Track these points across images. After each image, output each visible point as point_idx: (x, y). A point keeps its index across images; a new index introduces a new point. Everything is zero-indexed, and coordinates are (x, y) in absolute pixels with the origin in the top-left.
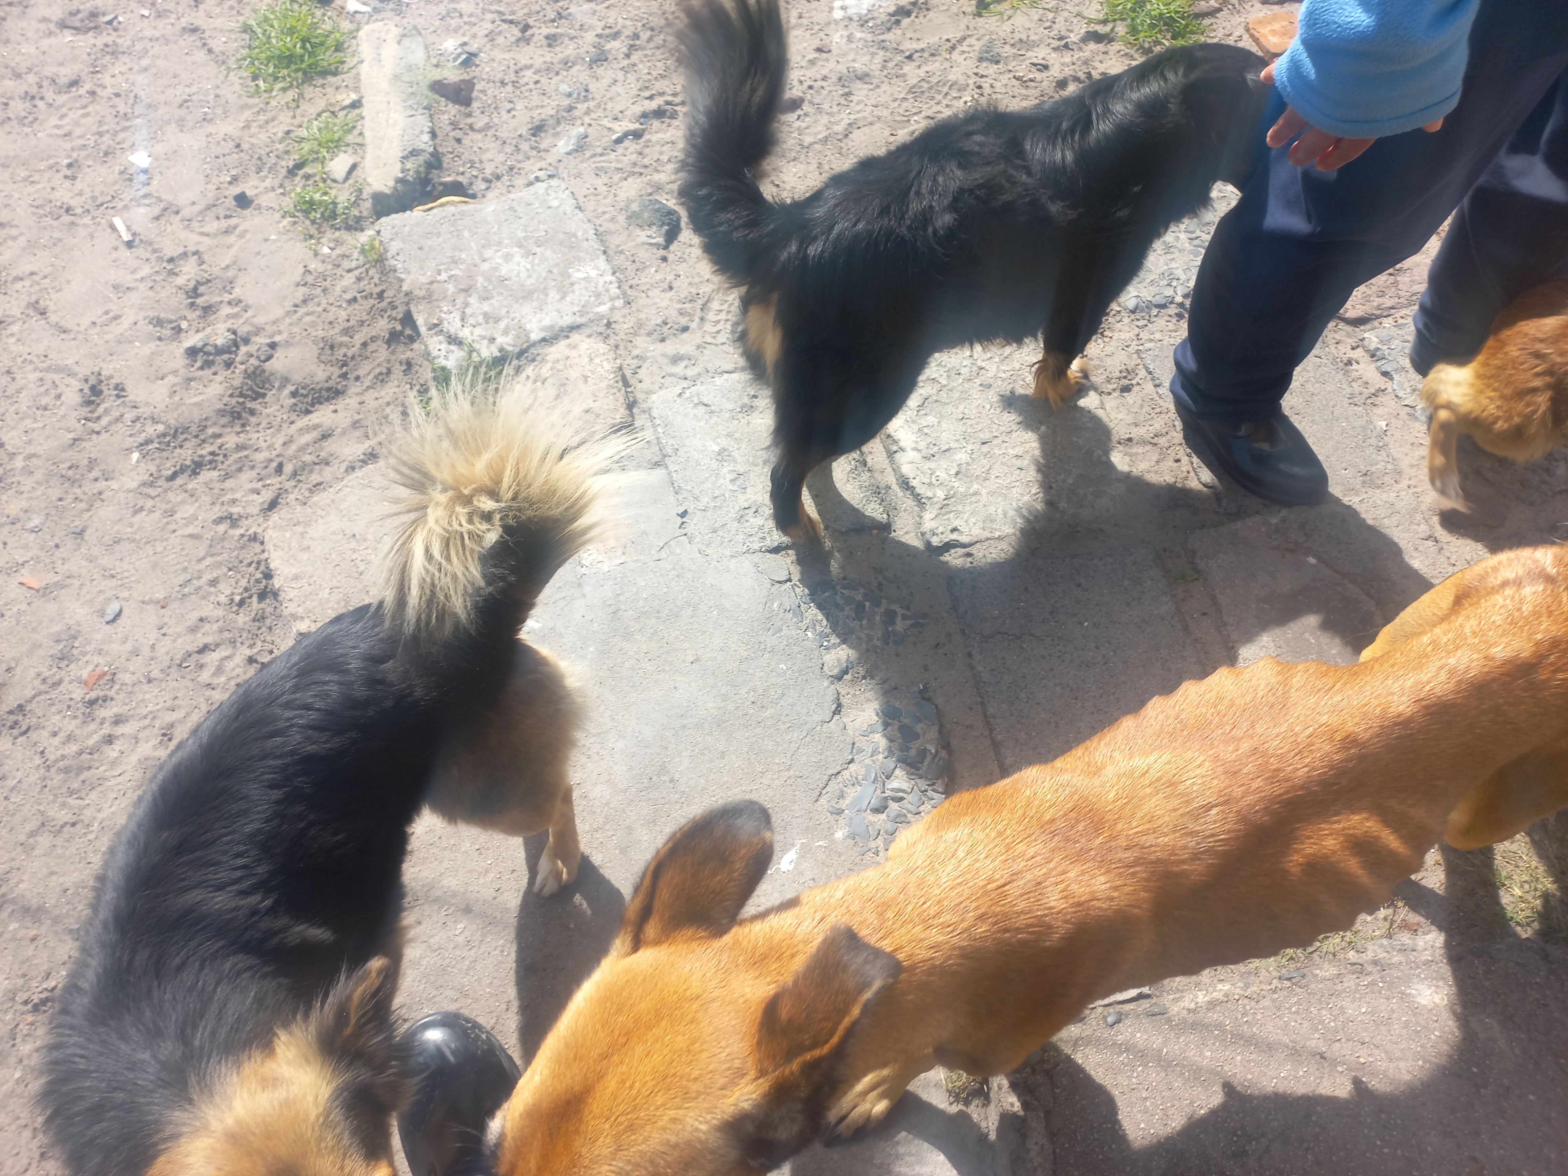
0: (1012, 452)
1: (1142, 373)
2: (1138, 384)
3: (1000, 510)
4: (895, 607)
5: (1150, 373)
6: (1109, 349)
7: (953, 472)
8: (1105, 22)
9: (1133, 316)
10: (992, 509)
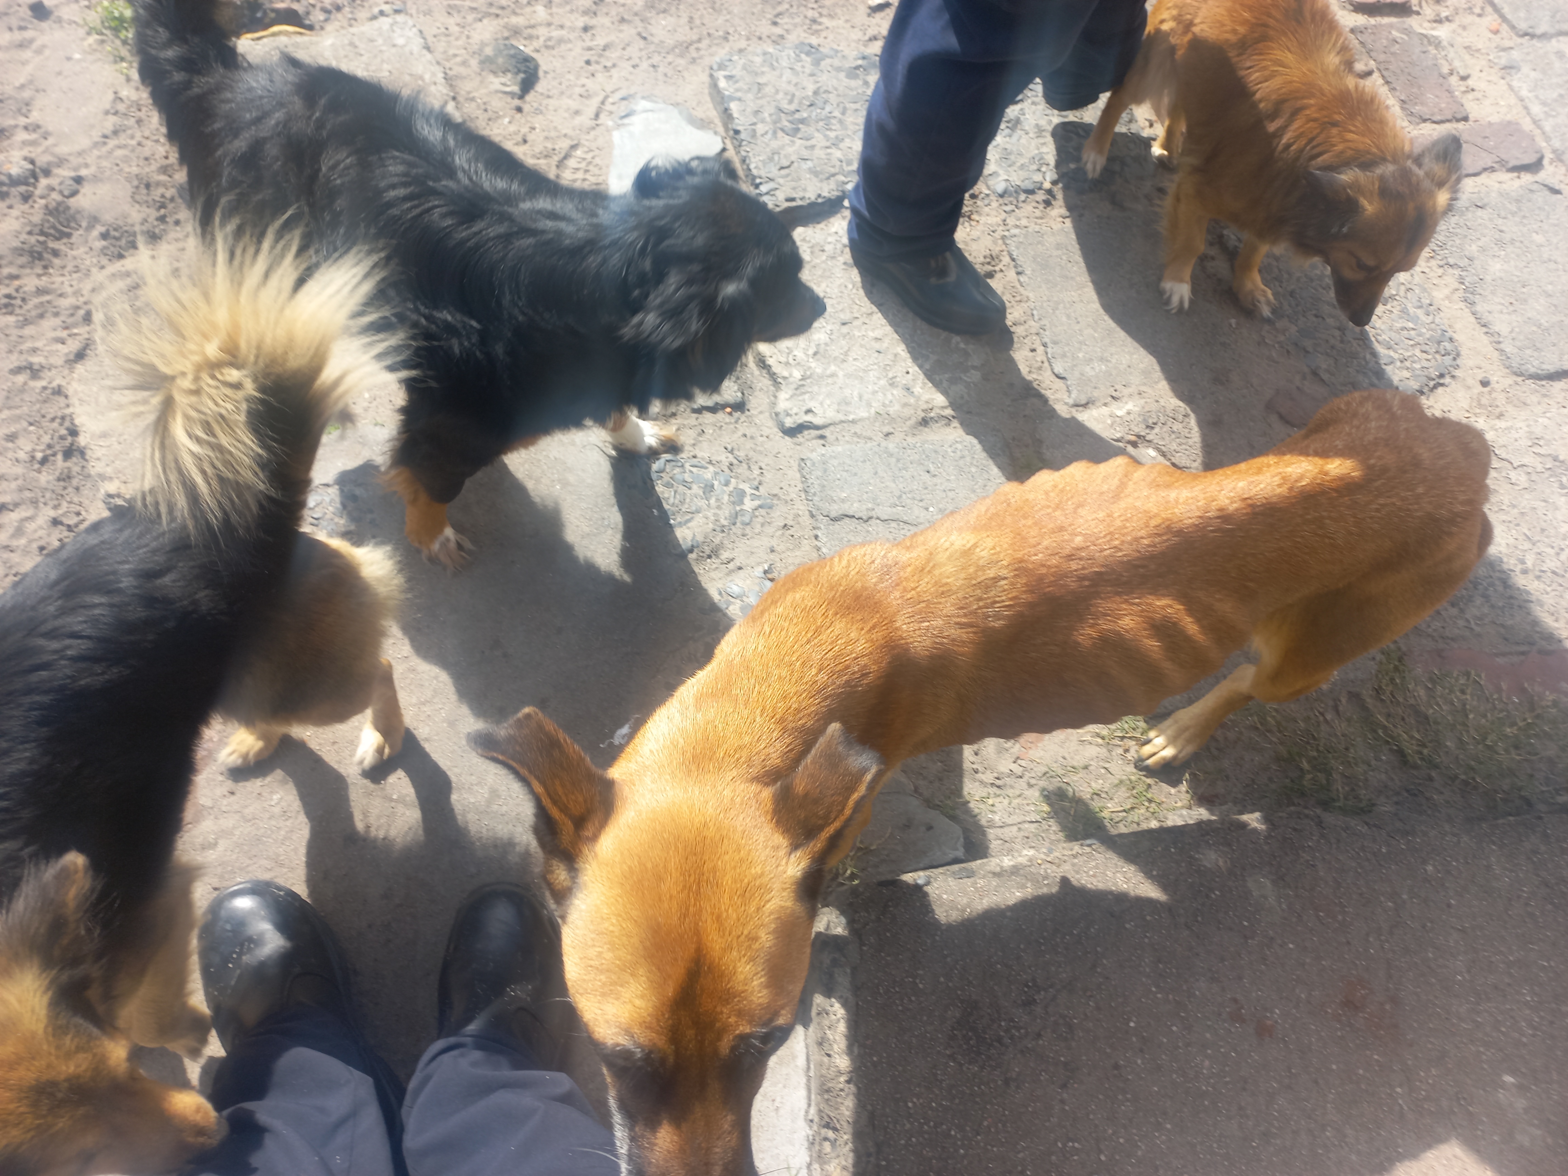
0: (871, 334)
1: (1006, 259)
2: (1001, 271)
3: (855, 393)
4: (745, 487)
5: (1013, 260)
6: (975, 233)
7: (811, 352)
9: (1001, 201)
10: (847, 392)
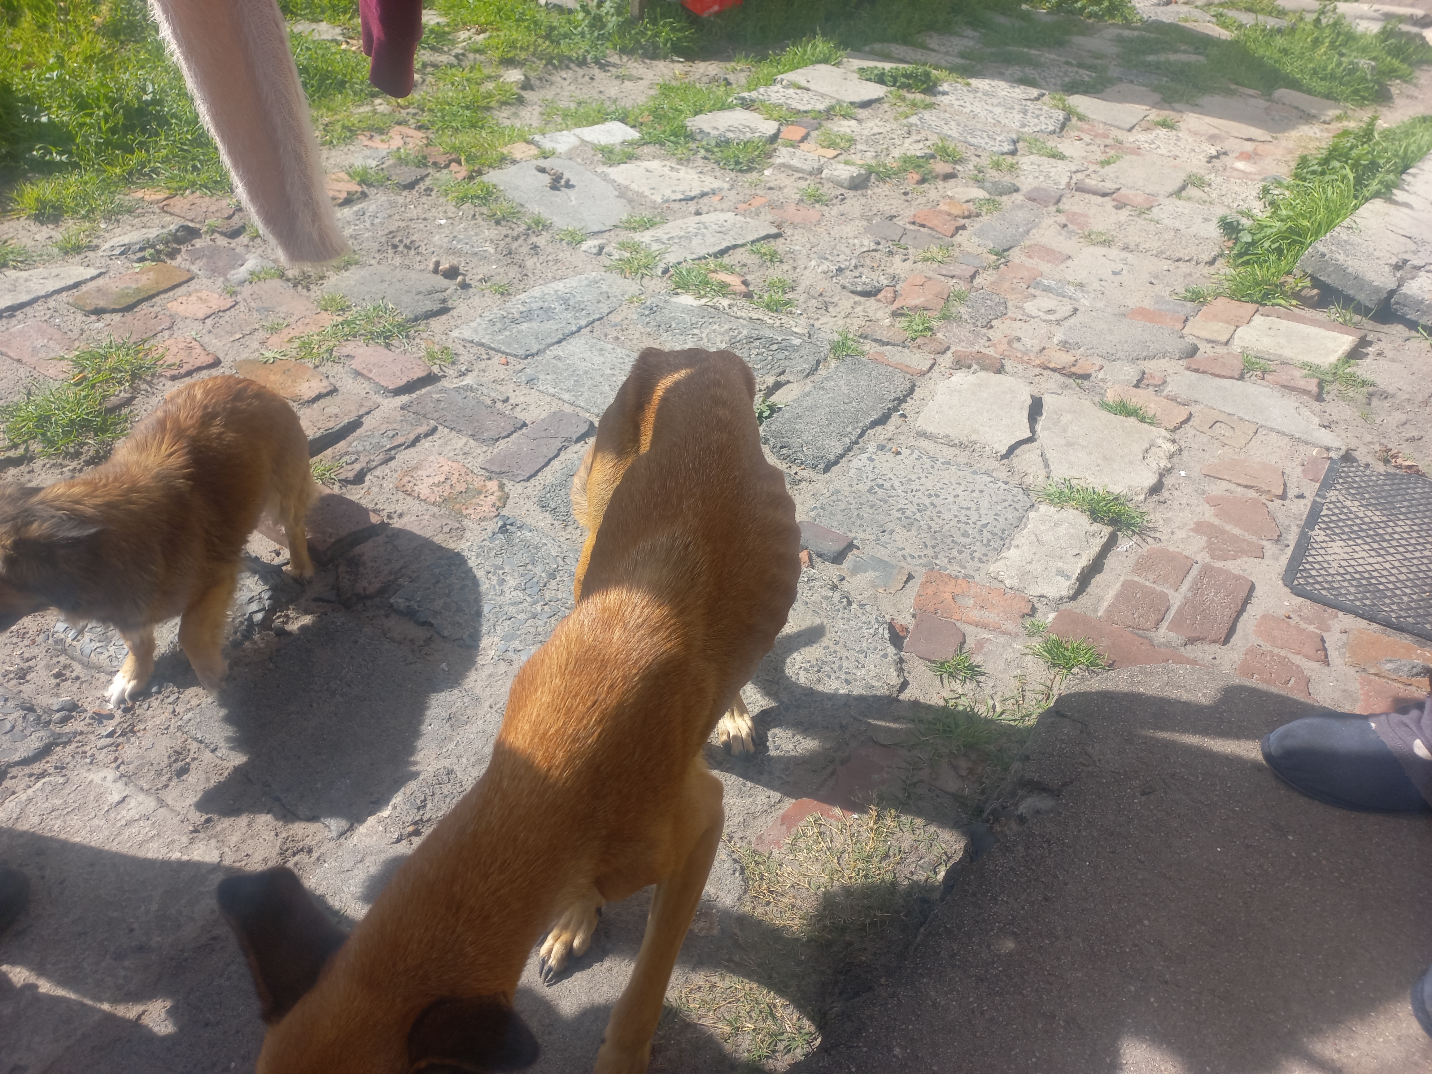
1: (194, 746)
2: (194, 759)
5: (201, 742)
8: (15, 446)
